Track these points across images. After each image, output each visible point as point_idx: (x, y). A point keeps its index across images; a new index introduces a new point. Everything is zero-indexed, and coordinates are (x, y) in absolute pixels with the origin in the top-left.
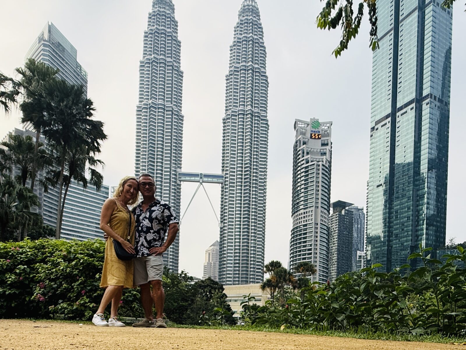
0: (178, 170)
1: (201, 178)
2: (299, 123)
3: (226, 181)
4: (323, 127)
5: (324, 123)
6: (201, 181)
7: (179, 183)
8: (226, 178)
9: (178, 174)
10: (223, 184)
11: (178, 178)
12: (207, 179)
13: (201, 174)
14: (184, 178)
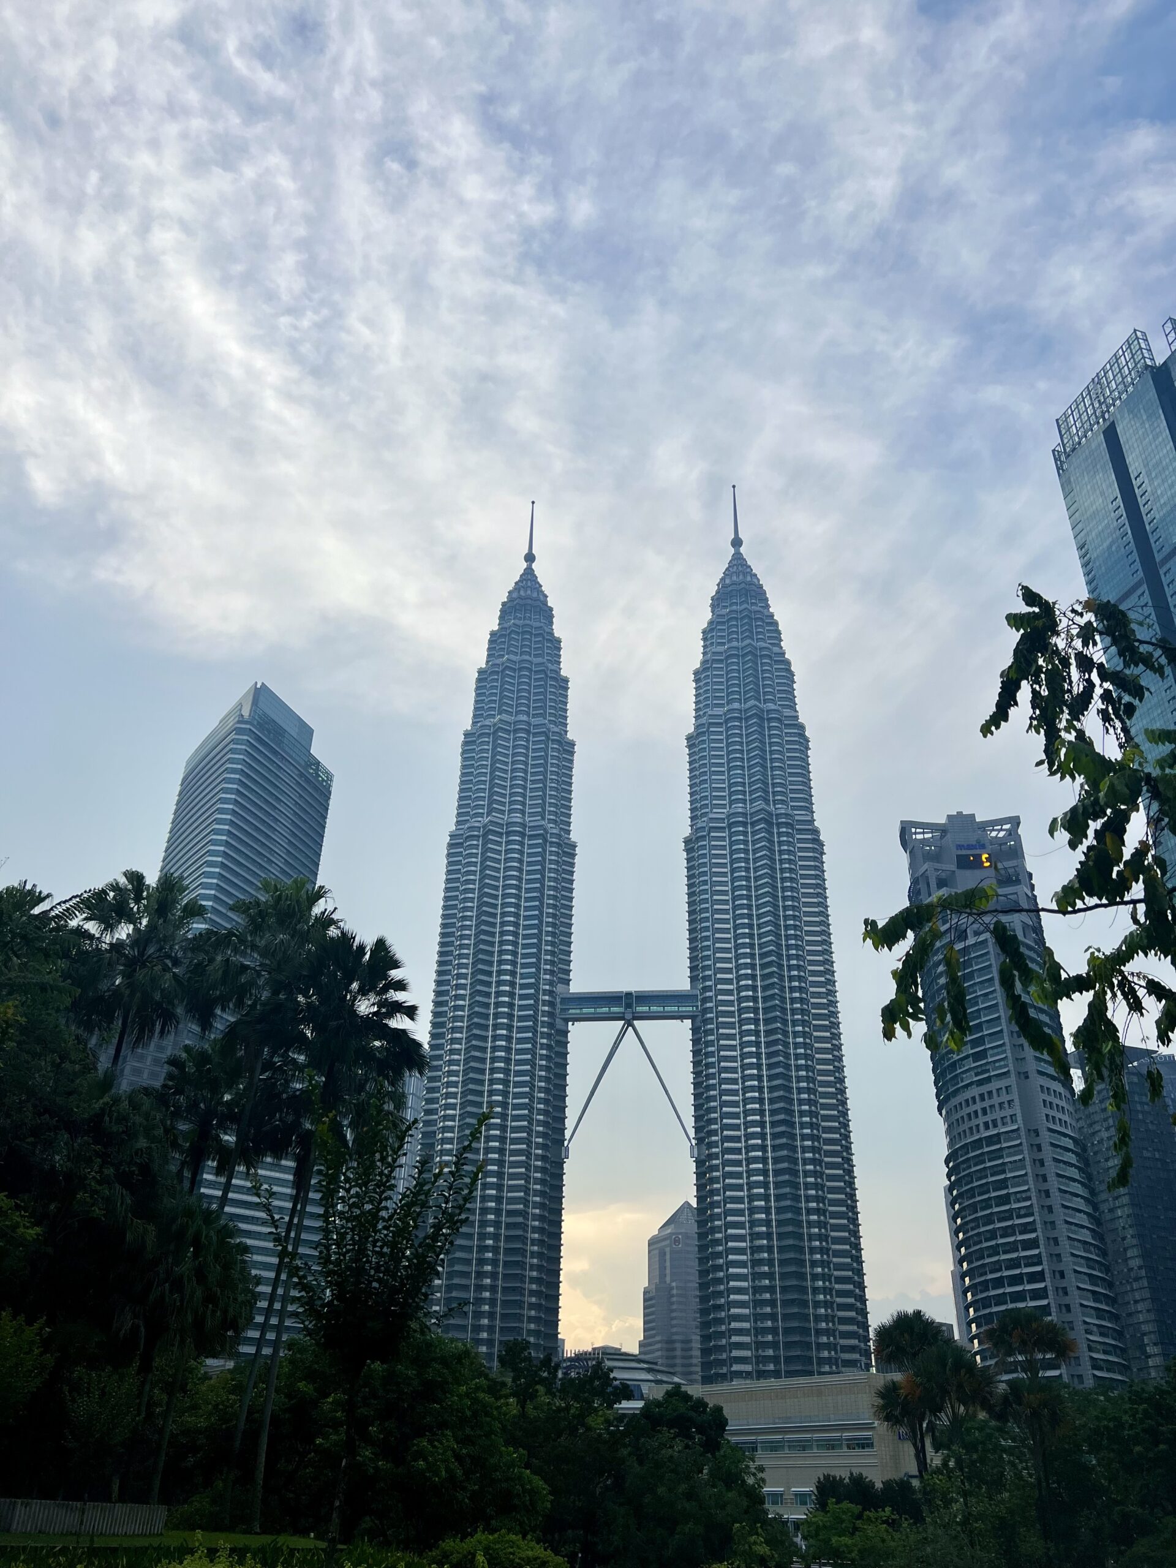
0: (560, 988)
1: (629, 1006)
2: (913, 830)
3: (705, 1011)
4: (994, 834)
5: (993, 823)
6: (628, 1016)
7: (563, 1028)
8: (705, 1000)
9: (558, 1000)
10: (699, 1019)
11: (558, 1011)
12: (646, 1009)
13: (629, 995)
14: (578, 1011)
